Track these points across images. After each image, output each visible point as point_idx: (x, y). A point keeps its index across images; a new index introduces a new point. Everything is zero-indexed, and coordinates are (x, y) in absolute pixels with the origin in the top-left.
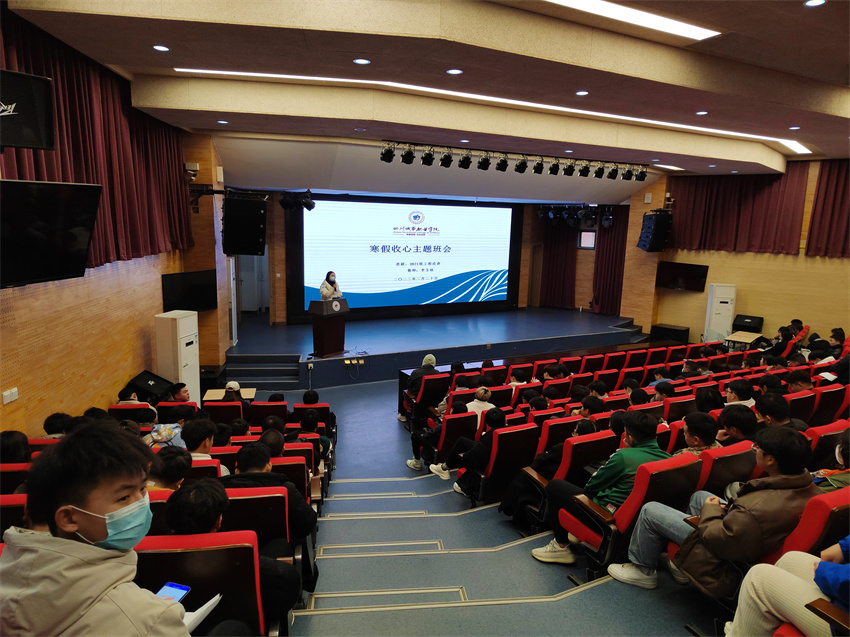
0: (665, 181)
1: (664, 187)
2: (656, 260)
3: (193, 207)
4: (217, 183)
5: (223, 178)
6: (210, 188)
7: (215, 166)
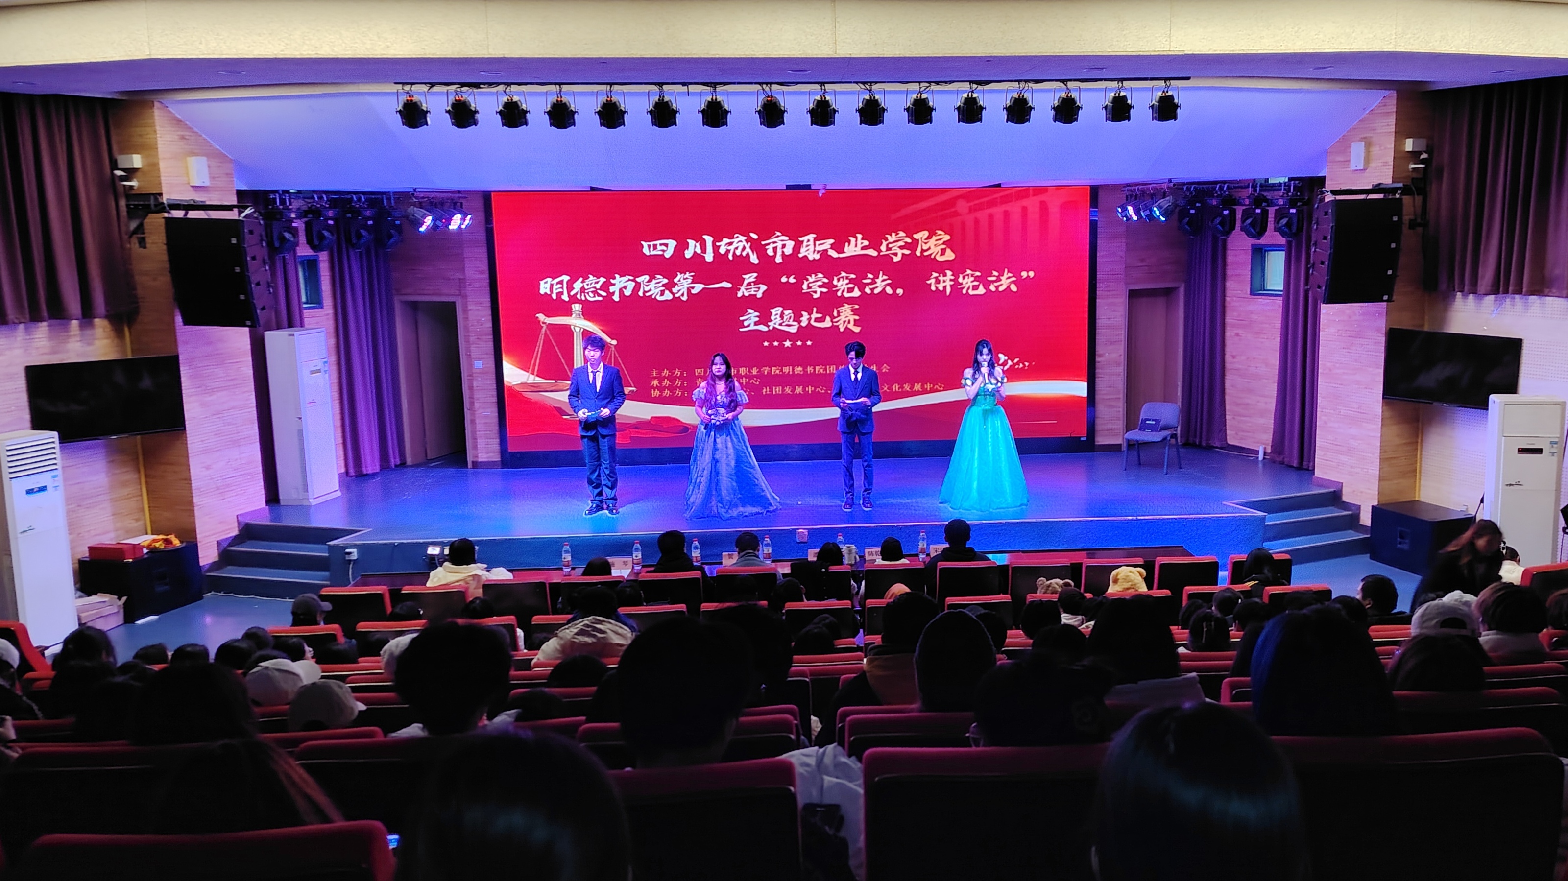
1: (1390, 124)
3: (138, 238)
4: (191, 189)
5: (212, 178)
6: (160, 200)
7: (179, 157)
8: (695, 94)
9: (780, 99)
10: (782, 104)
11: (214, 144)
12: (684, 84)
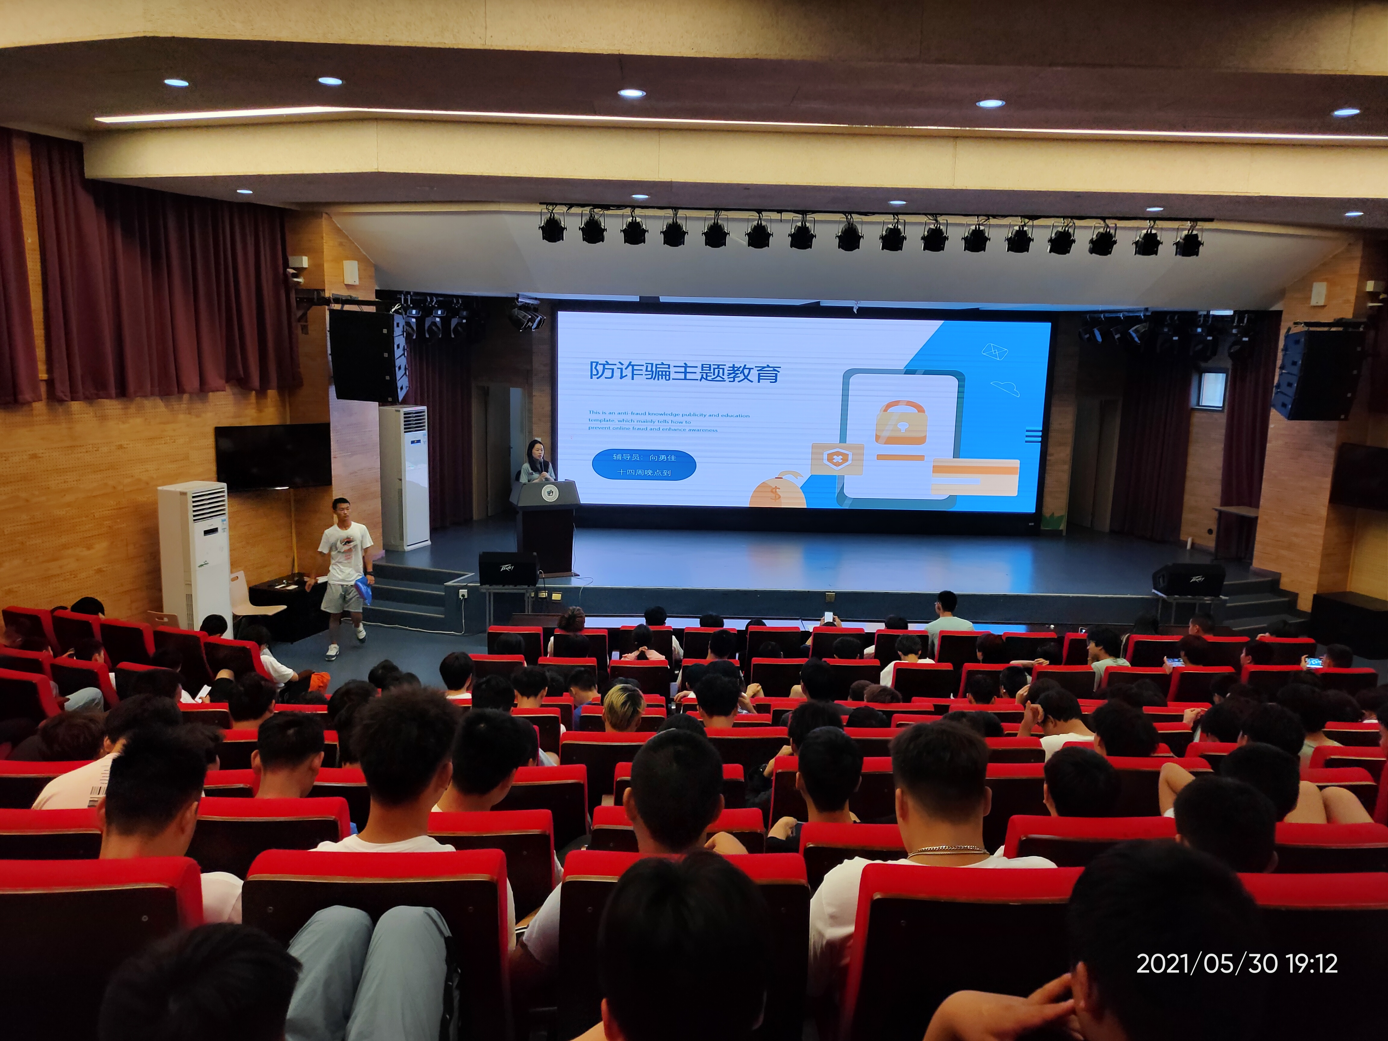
0: (1358, 252)
1: (1355, 267)
2: (1333, 439)
3: (301, 325)
4: (345, 286)
5: (360, 278)
6: (322, 295)
7: (338, 261)
8: (787, 221)
9: (859, 228)
10: (860, 231)
11: (362, 250)
12: (780, 211)
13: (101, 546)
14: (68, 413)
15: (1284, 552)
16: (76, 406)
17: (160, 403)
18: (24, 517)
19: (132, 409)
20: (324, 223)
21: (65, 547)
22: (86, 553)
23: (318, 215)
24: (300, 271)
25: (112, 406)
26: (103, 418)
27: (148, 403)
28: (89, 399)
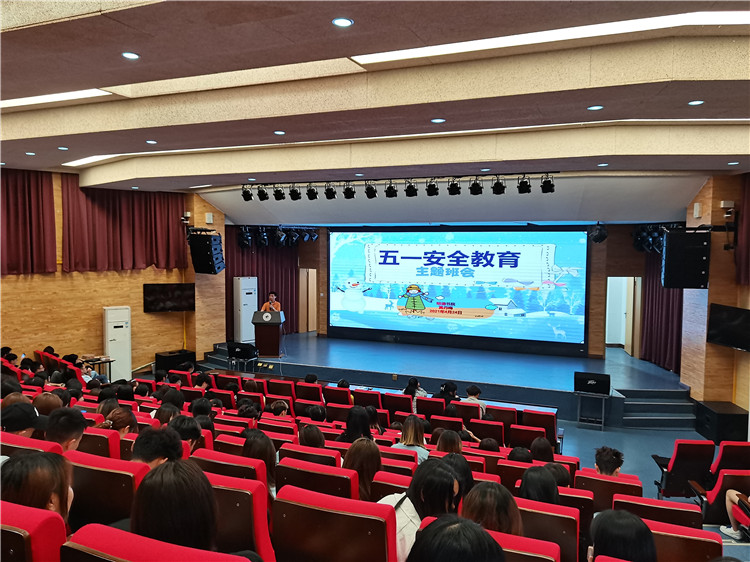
4: (204, 224)
5: (214, 220)
7: (202, 213)
8: (342, 185)
9: (375, 187)
10: (375, 189)
11: (216, 208)
12: (338, 181)
13: (83, 330)
14: (71, 277)
15: (691, 373)
16: (75, 273)
17: (116, 274)
18: (49, 316)
19: (102, 276)
20: (195, 198)
21: (67, 329)
22: (76, 332)
23: (192, 195)
24: (187, 218)
25: (92, 275)
26: (88, 279)
27: (109, 273)
28: (81, 272)
